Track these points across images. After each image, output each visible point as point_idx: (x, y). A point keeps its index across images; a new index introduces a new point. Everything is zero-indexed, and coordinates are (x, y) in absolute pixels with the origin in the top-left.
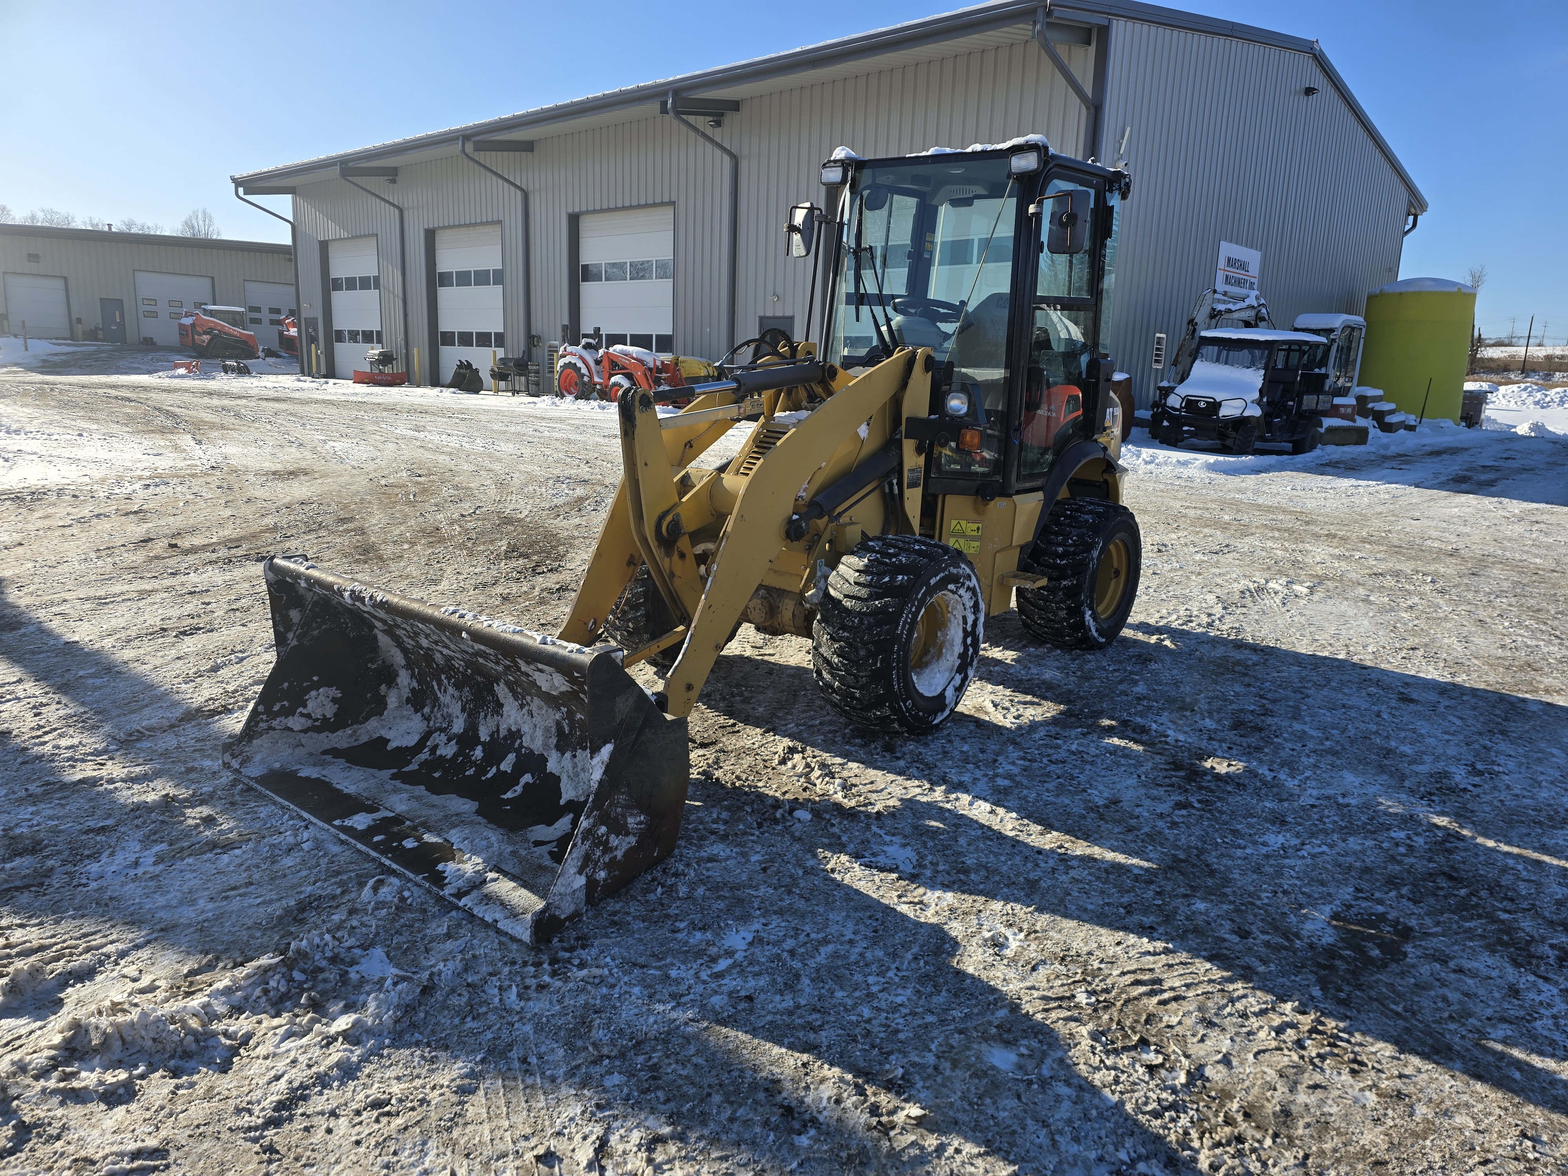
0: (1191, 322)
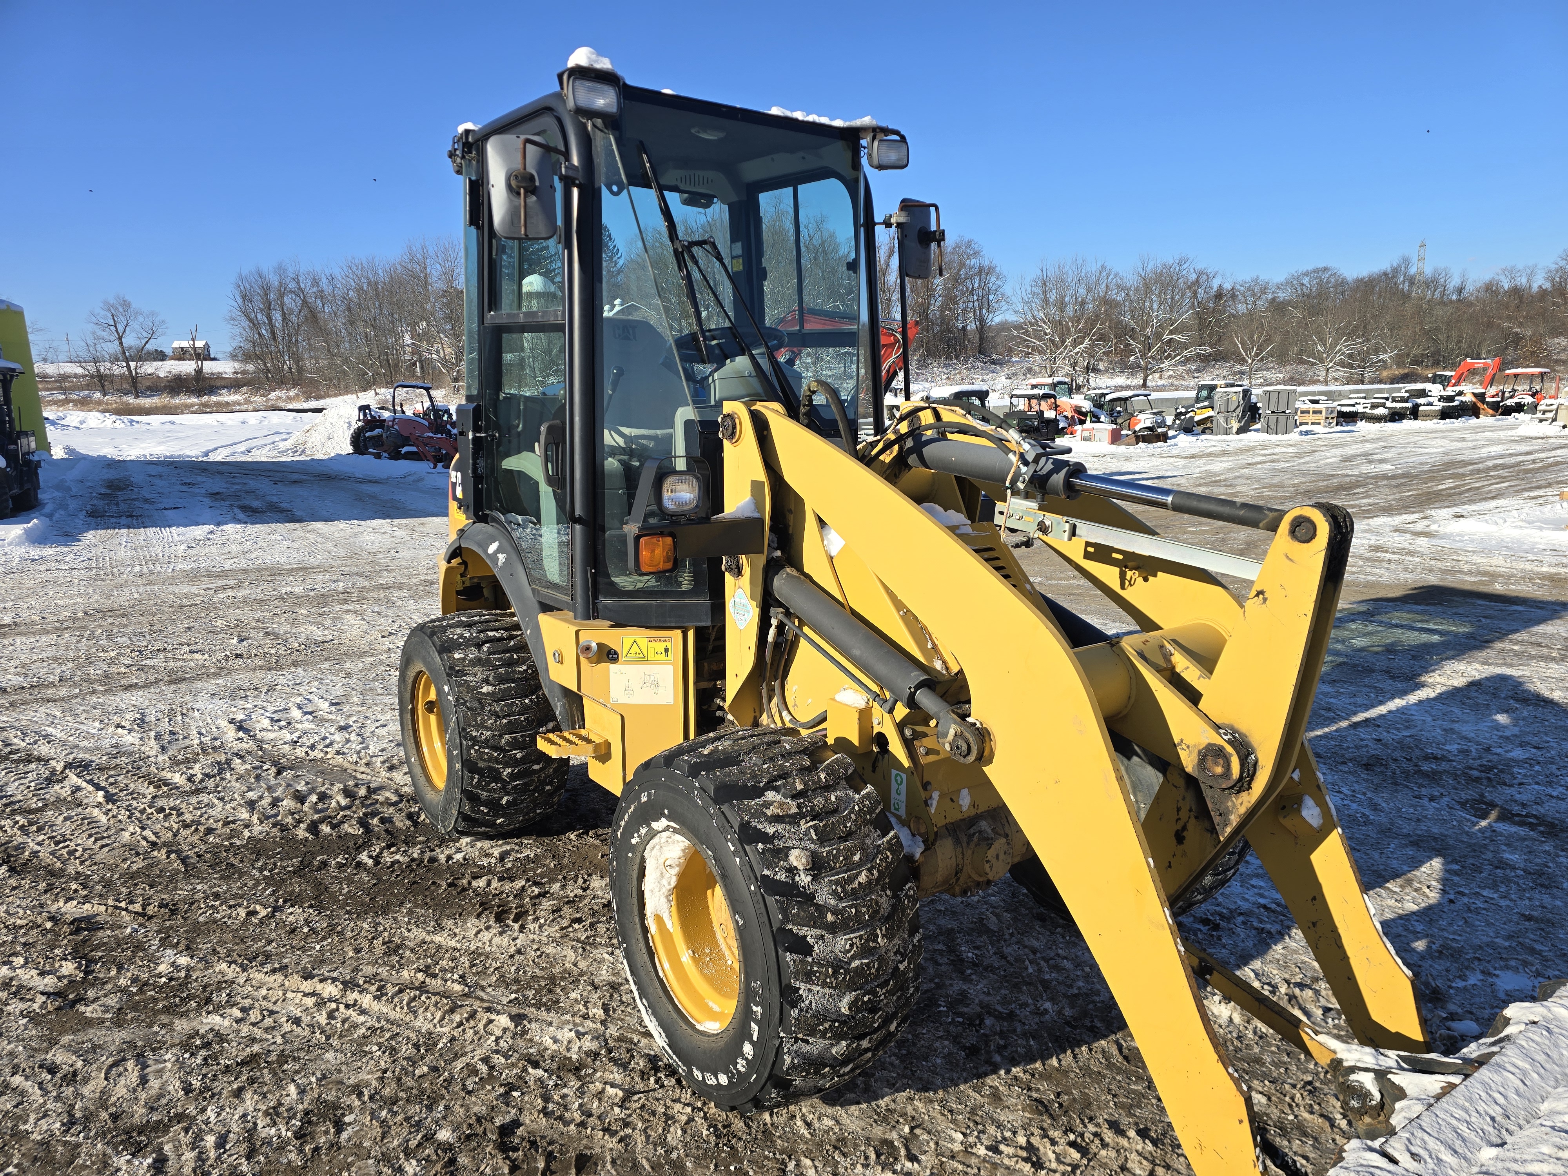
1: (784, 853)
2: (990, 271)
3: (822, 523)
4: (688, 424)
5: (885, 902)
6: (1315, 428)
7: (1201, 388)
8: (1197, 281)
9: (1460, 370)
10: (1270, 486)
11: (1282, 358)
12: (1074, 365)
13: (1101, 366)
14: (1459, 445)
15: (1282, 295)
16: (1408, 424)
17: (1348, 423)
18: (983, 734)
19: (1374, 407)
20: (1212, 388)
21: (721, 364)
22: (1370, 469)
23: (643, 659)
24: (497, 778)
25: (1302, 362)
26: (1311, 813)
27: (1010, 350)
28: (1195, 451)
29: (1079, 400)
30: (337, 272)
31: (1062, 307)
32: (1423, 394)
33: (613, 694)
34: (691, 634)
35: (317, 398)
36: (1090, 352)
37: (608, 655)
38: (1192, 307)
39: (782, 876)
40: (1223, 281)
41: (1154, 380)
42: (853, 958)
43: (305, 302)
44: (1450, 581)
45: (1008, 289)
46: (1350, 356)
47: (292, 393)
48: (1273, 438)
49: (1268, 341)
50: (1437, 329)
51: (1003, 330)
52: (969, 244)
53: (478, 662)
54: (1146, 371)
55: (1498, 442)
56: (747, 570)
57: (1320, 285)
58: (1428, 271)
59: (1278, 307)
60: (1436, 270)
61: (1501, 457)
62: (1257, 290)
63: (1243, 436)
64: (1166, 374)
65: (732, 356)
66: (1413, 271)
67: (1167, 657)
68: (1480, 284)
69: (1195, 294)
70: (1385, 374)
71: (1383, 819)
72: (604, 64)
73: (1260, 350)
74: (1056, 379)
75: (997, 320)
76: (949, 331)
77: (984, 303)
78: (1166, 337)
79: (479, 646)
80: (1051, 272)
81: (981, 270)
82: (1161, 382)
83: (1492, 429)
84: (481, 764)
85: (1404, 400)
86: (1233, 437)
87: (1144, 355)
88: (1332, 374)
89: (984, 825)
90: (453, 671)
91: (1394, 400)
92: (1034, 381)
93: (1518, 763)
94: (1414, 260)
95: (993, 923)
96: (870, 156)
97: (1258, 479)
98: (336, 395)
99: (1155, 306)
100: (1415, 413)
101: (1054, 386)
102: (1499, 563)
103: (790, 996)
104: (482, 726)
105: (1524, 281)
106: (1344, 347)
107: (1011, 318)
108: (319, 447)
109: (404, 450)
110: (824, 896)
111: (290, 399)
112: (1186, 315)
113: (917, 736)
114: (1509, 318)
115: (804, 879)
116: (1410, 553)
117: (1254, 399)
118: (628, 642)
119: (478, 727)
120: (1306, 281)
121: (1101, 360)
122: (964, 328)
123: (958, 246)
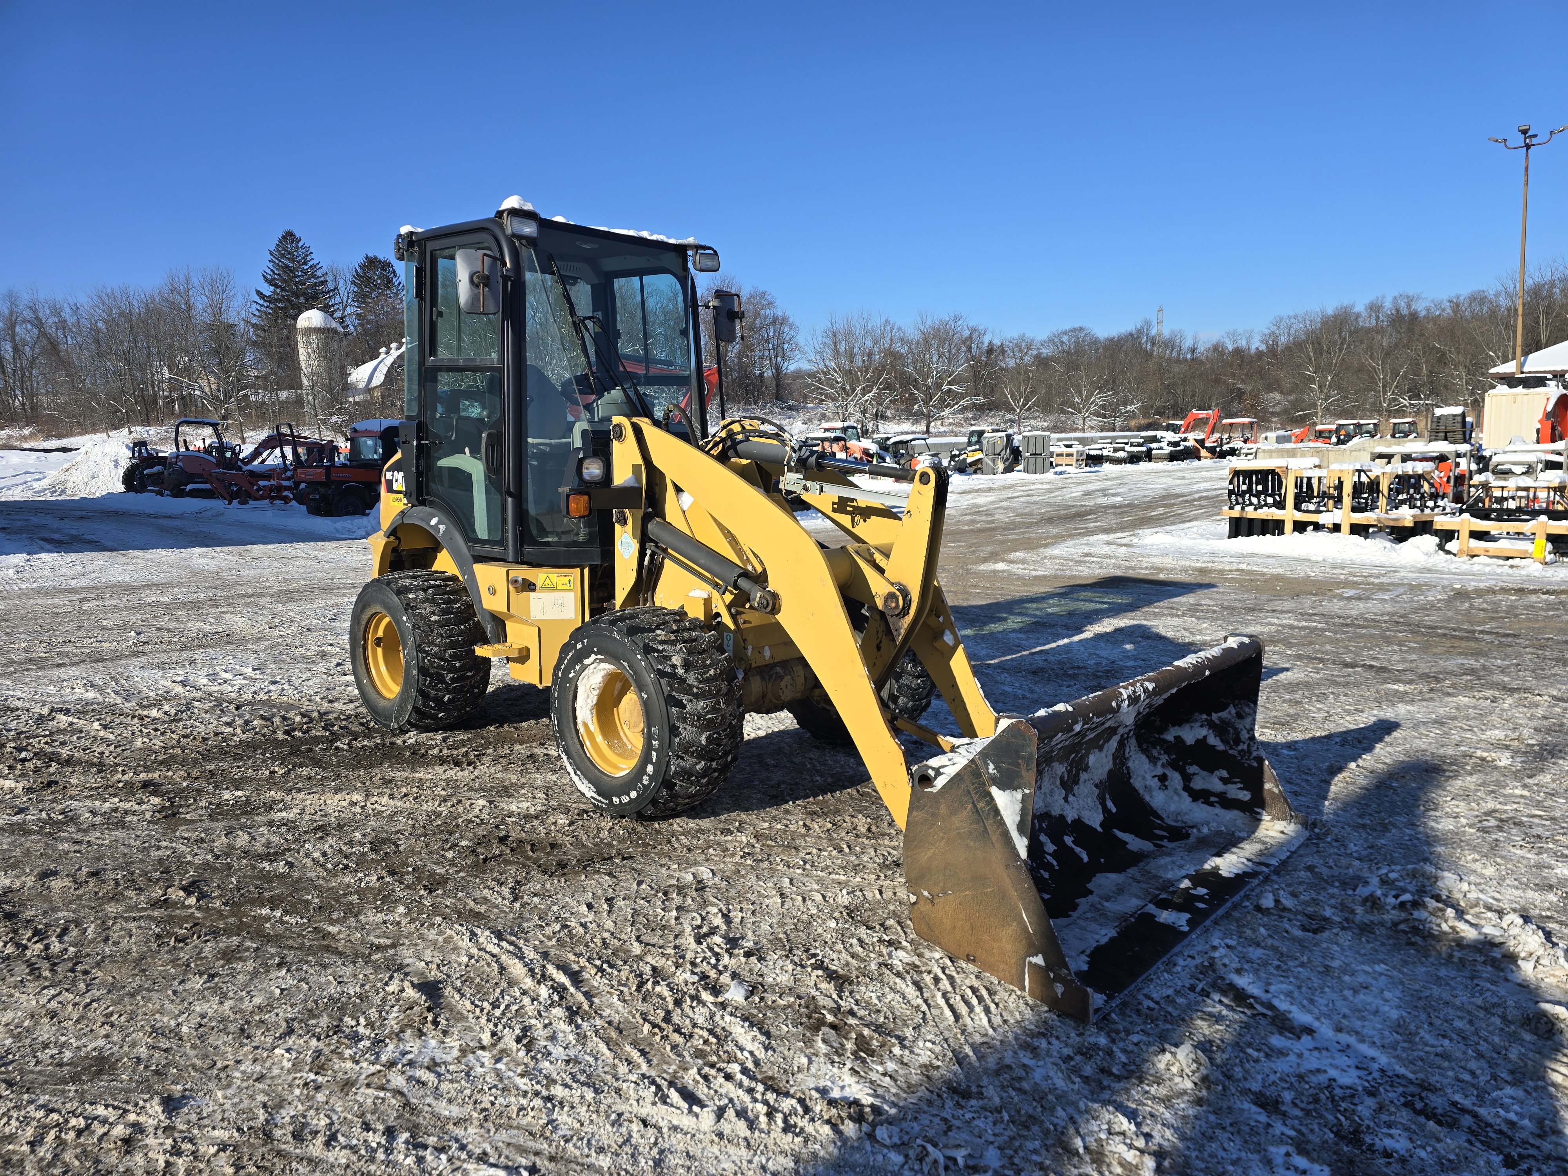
1: (669, 658)
2: (784, 321)
3: (678, 490)
4: (584, 433)
5: (724, 688)
6: (1068, 469)
7: (972, 433)
8: (970, 337)
9: (1188, 420)
10: (1022, 514)
11: (1046, 407)
12: (864, 412)
13: (889, 413)
14: (1178, 482)
15: (1045, 352)
16: (1143, 466)
17: (1095, 465)
18: (775, 596)
19: (1116, 450)
20: (981, 433)
21: (601, 396)
22: (1104, 501)
23: (553, 588)
24: (443, 681)
25: (1063, 412)
26: (948, 638)
27: (805, 397)
28: (966, 488)
29: (867, 444)
30: (83, 300)
31: (851, 356)
32: (1154, 439)
33: (532, 614)
34: (586, 571)
35: (59, 436)
36: (878, 399)
37: (529, 586)
38: (968, 360)
39: (668, 670)
40: (994, 336)
41: (935, 427)
42: (708, 713)
43: (43, 334)
44: (1131, 574)
45: (800, 339)
46: (1103, 407)
47: (26, 432)
48: (1033, 477)
49: (1033, 392)
50: (1175, 384)
51: (798, 378)
52: (763, 295)
53: (427, 600)
54: (929, 418)
55: (1210, 479)
56: (630, 521)
57: (1077, 343)
58: (1166, 333)
59: (1042, 362)
60: (1172, 332)
61: (1207, 490)
62: (1022, 346)
63: (1007, 475)
64: (947, 422)
65: (608, 390)
66: (1153, 332)
67: (872, 555)
68: (1209, 345)
69: (969, 349)
70: (1133, 423)
71: (1035, 696)
72: (529, 207)
73: (1027, 400)
74: (846, 424)
75: (792, 368)
76: (747, 377)
77: (779, 351)
78: (945, 388)
79: (425, 590)
80: (841, 325)
81: (775, 320)
82: (942, 429)
83: (1209, 469)
84: (432, 671)
85: (1140, 445)
86: (999, 476)
87: (926, 404)
88: (1088, 424)
89: (778, 669)
90: (408, 607)
91: (1132, 445)
92: (826, 425)
93: (1128, 668)
94: (1154, 323)
95: (787, 749)
96: (694, 263)
97: (1013, 510)
98: (81, 434)
99: (935, 359)
100: (1149, 456)
101: (845, 430)
102: (1168, 562)
103: (674, 731)
104: (432, 643)
105: (1244, 343)
106: (1098, 399)
107: (806, 366)
108: (82, 487)
109: (190, 487)
110: (691, 679)
111: (25, 438)
112: (962, 368)
113: (738, 613)
114: (1233, 375)
115: (680, 671)
116: (1109, 557)
117: (1016, 443)
118: (542, 577)
119: (430, 644)
120: (1065, 339)
121: (888, 408)
122: (761, 375)
123: (752, 297)
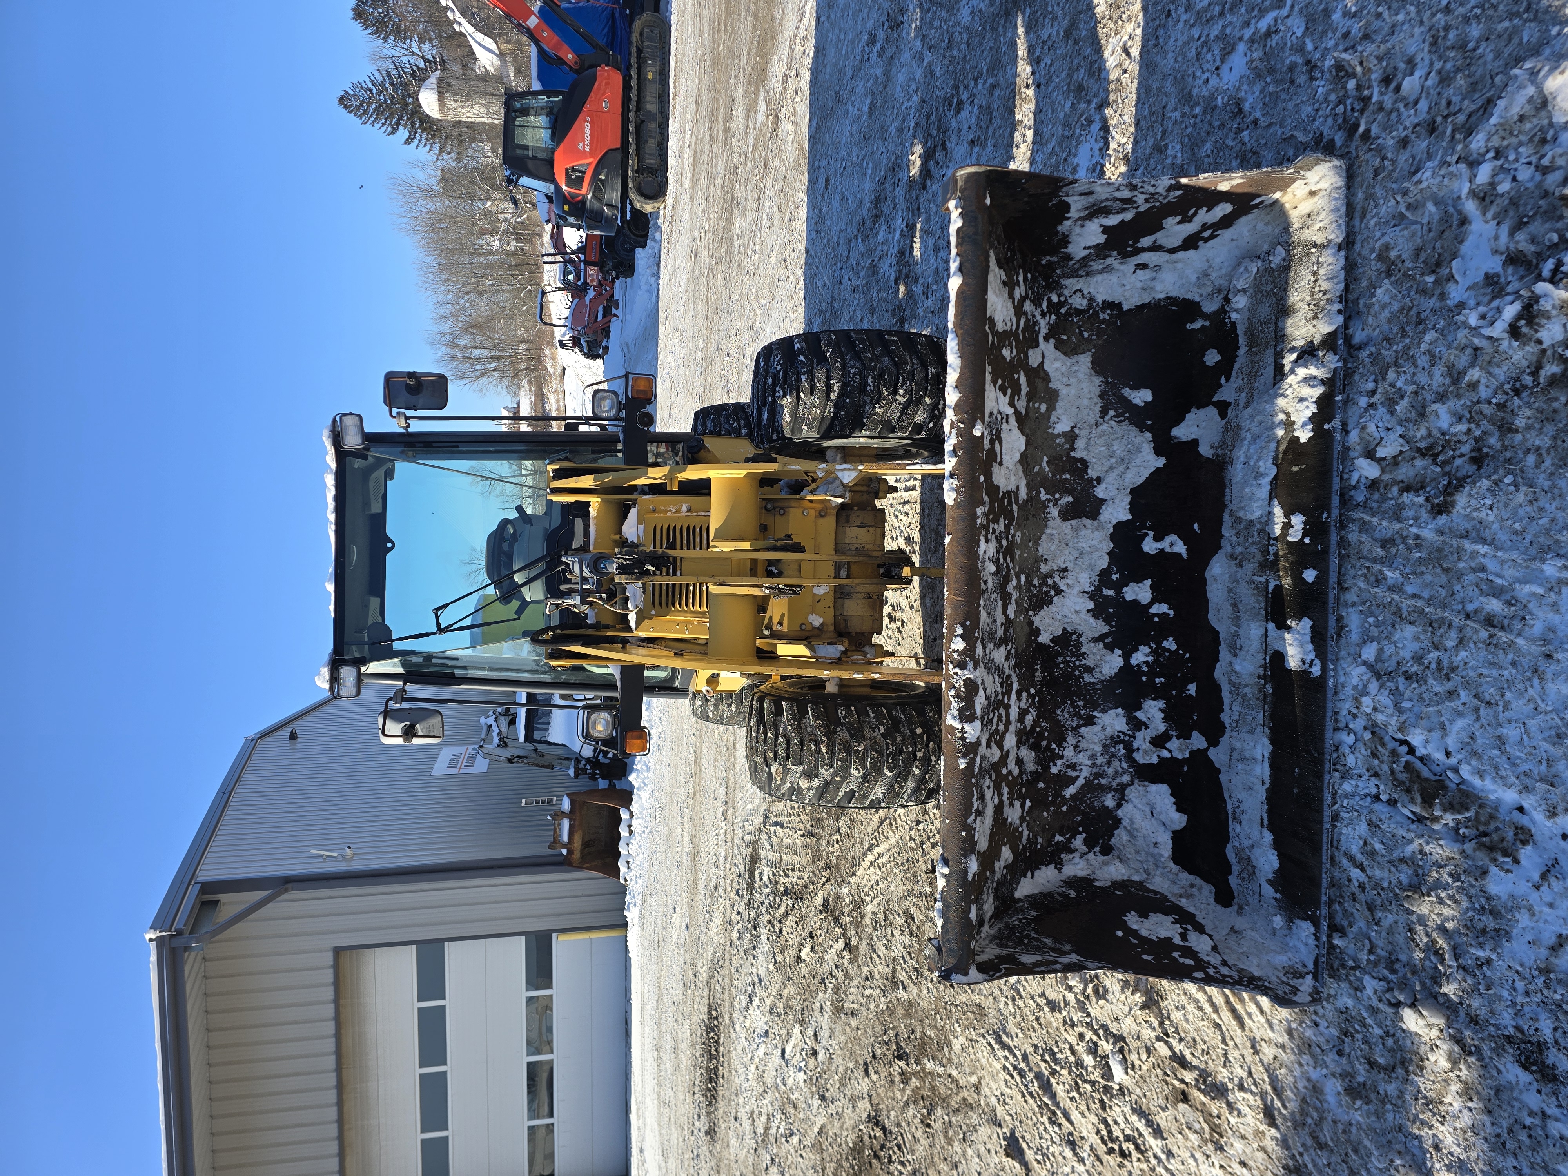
0: (510, 761)
